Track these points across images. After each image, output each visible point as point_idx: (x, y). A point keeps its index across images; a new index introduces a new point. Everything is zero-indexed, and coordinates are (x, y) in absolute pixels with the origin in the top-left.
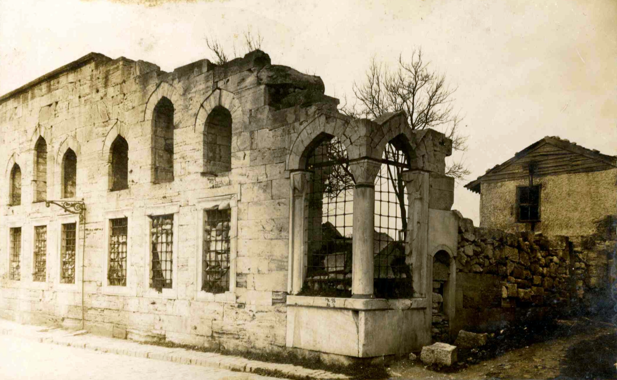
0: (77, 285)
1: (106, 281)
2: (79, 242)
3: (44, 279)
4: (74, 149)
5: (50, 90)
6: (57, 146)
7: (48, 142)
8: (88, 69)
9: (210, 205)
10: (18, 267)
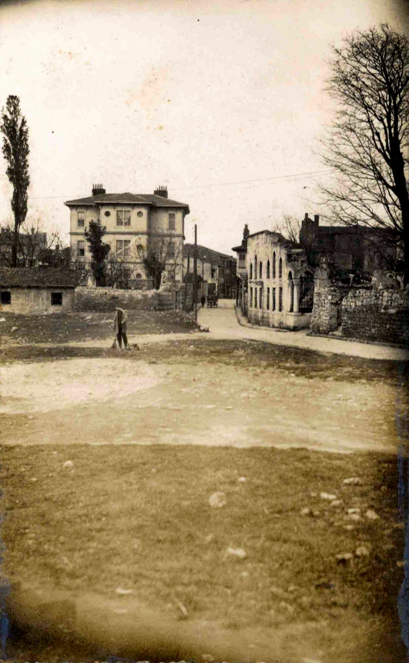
0: (262, 310)
1: (267, 308)
2: (262, 295)
3: (257, 308)
4: (262, 261)
5: (257, 239)
7: (257, 257)
9: (280, 286)
10: (252, 303)
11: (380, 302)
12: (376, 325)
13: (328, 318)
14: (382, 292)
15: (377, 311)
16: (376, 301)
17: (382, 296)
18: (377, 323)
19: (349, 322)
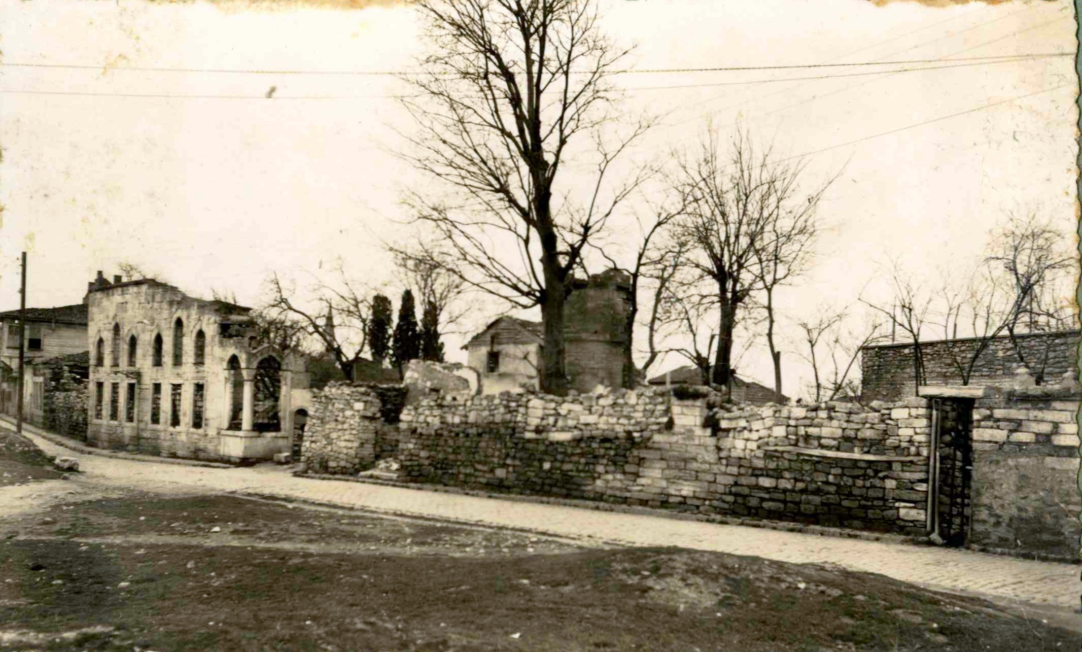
0: (134, 424)
1: (150, 421)
2: (136, 396)
3: (116, 420)
4: (136, 335)
5: (123, 294)
6: (126, 331)
7: (121, 326)
8: (144, 288)
9: (196, 382)
10: (101, 410)
11: (519, 418)
12: (509, 461)
13: (356, 444)
14: (524, 399)
15: (512, 435)
16: (508, 417)
17: (527, 407)
18: (514, 458)
19: (423, 454)
